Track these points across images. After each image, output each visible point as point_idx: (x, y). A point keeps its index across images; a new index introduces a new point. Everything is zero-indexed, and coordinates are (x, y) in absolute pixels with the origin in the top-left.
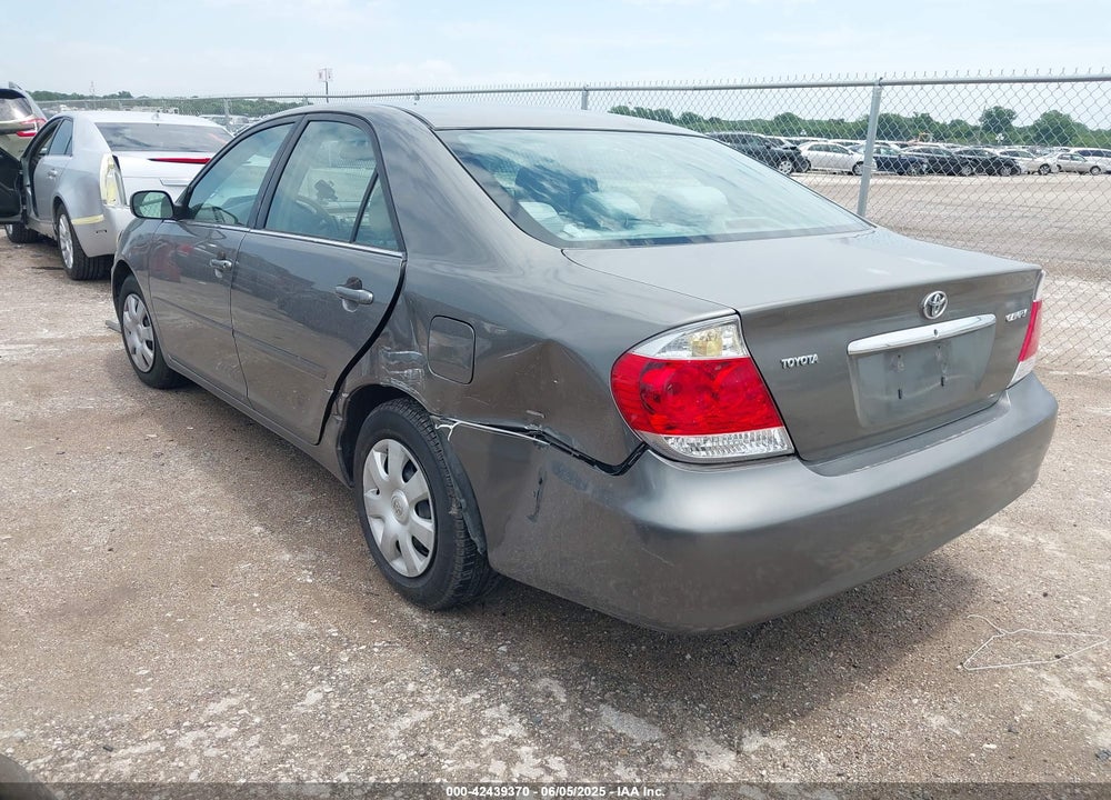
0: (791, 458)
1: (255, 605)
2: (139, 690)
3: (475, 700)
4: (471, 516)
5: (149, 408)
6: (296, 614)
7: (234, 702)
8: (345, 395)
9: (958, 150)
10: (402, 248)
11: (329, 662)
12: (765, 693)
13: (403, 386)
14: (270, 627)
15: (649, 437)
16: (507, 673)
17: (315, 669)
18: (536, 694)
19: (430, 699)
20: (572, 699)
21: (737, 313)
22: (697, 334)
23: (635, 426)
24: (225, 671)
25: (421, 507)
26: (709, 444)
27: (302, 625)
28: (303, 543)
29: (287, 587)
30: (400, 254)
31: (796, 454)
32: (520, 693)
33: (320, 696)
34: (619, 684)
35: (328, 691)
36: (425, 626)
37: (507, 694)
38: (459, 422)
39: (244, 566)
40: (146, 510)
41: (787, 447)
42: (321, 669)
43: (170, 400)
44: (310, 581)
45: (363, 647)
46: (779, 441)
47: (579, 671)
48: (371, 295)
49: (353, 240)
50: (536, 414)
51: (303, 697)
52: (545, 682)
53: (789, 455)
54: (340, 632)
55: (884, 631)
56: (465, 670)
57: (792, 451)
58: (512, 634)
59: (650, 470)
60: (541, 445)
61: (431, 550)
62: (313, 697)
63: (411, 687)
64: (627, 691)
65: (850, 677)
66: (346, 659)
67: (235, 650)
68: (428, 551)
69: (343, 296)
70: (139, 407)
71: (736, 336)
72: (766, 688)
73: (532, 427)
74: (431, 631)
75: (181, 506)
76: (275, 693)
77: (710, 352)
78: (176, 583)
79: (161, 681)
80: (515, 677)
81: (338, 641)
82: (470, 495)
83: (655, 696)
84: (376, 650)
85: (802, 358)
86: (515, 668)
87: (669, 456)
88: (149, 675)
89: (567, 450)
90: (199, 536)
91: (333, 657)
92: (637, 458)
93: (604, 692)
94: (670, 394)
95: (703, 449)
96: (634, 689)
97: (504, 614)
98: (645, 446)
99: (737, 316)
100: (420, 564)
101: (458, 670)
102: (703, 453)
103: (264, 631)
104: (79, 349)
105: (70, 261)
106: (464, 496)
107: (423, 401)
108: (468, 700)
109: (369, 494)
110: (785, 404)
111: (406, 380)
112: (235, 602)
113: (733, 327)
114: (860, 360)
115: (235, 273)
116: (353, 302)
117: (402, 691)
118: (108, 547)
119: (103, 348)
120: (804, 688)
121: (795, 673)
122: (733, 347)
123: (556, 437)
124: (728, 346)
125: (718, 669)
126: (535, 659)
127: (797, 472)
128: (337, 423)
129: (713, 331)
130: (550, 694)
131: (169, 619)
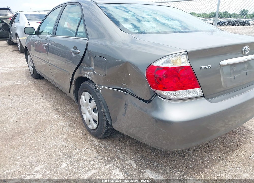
0: (202, 98)
1: (52, 137)
2: (17, 163)
3: (110, 167)
4: (107, 114)
5: (33, 84)
6: (63, 140)
7: (42, 167)
8: (74, 80)
9: (235, 20)
10: (87, 37)
11: (70, 154)
12: (193, 165)
13: (88, 77)
14: (55, 144)
15: (158, 92)
16: (119, 158)
17: (66, 156)
18: (127, 165)
19: (97, 166)
20: (138, 167)
21: (186, 51)
22: (174, 58)
23: (154, 88)
24: (41, 157)
25: (94, 110)
26: (177, 94)
27: (64, 143)
28: (67, 120)
29: (61, 132)
30: (87, 39)
31: (204, 96)
32: (123, 165)
33: (66, 165)
34: (151, 162)
35: (68, 163)
36: (97, 144)
37: (119, 165)
38: (103, 87)
39: (51, 126)
40: (28, 110)
41: (201, 94)
42: (68, 157)
43: (39, 82)
44: (68, 130)
45: (80, 150)
46: (199, 92)
47: (140, 158)
48: (79, 51)
49: (76, 36)
50: (124, 84)
51: (61, 165)
52: (130, 161)
53: (201, 97)
54: (74, 145)
55: (227, 146)
56: (108, 157)
57: (203, 95)
58: (121, 147)
59: (158, 101)
60: (126, 94)
61: (97, 121)
62: (64, 165)
63: (92, 163)
64: (153, 165)
65: (218, 161)
66: (75, 154)
67: (45, 151)
68: (97, 122)
69: (73, 52)
70: (31, 83)
71: (186, 59)
72: (194, 164)
73: (123, 88)
74: (99, 145)
75: (37, 109)
76: (54, 164)
77: (177, 64)
78: (32, 131)
79: (23, 160)
80: (122, 160)
81: (73, 148)
82: (107, 108)
83: (162, 166)
84: (83, 151)
85: (206, 66)
86: (122, 157)
87: (164, 97)
88: (20, 158)
89: (133, 95)
90: (40, 118)
91: (71, 153)
92: (154, 98)
93: (147, 165)
94: (165, 78)
95: (175, 95)
96: (156, 164)
97: (119, 140)
98: (156, 94)
99: (186, 52)
100: (95, 125)
101: (105, 157)
102: (175, 96)
103: (54, 145)
104: (19, 69)
105: (20, 48)
106: (105, 108)
107: (93, 81)
108: (108, 167)
109: (82, 107)
110: (201, 80)
111: (89, 75)
112: (47, 136)
113: (185, 56)
114: (223, 68)
115: (49, 47)
116: (75, 53)
117: (89, 164)
118: (16, 121)
119: (25, 69)
120: (205, 164)
121: (202, 159)
122: (185, 62)
123: (130, 91)
124: (183, 62)
125: (180, 157)
126: (127, 154)
127: (204, 102)
128: (73, 87)
129: (179, 57)
130: (131, 165)
131: (29, 141)
